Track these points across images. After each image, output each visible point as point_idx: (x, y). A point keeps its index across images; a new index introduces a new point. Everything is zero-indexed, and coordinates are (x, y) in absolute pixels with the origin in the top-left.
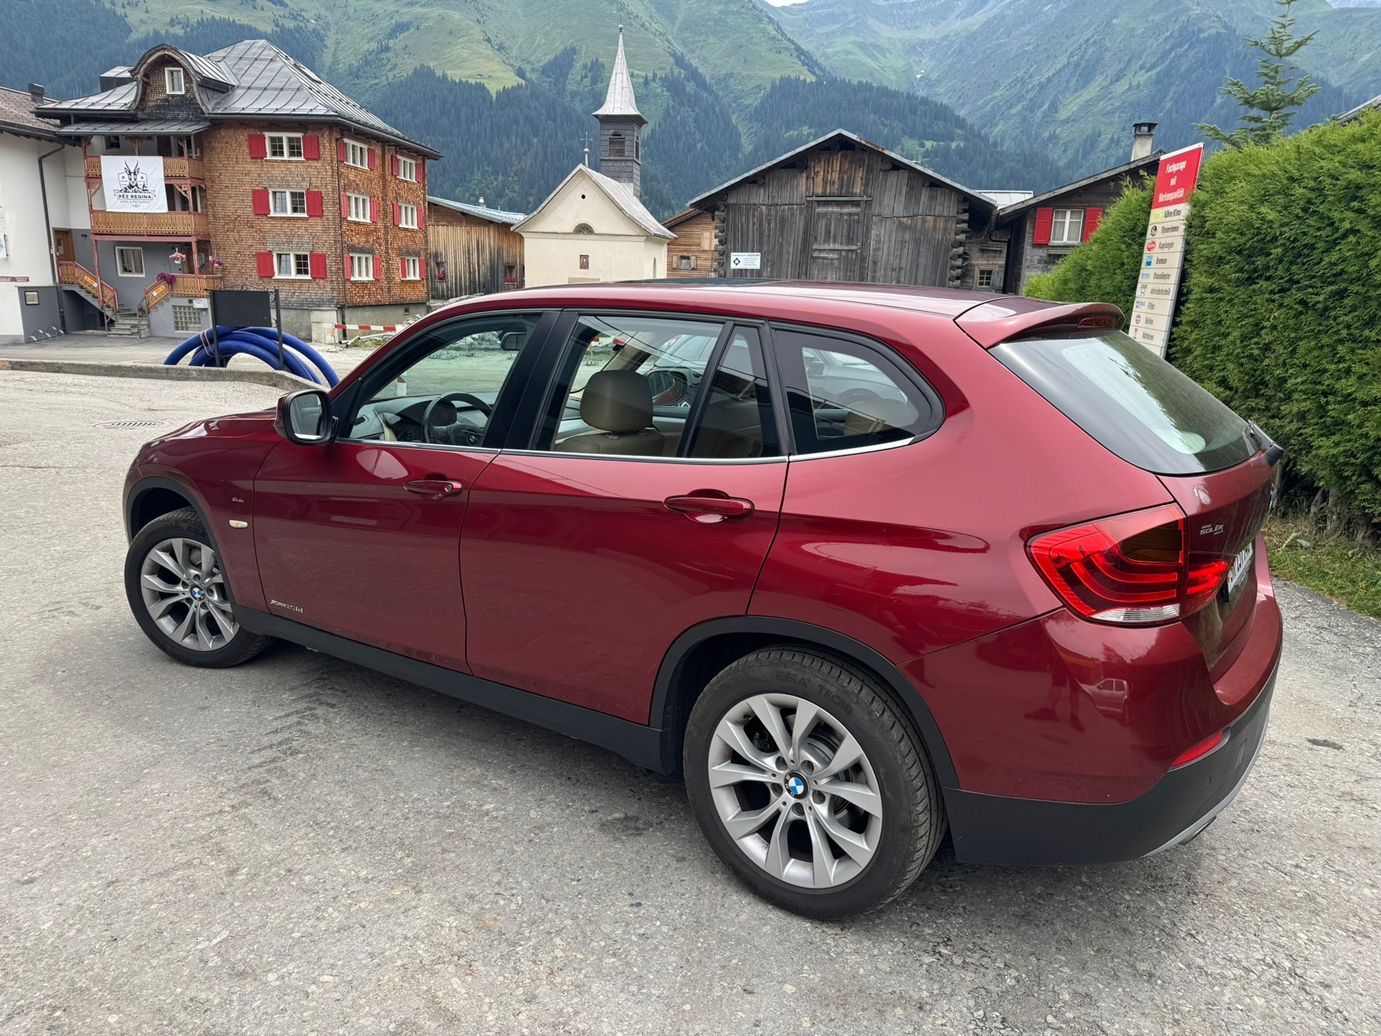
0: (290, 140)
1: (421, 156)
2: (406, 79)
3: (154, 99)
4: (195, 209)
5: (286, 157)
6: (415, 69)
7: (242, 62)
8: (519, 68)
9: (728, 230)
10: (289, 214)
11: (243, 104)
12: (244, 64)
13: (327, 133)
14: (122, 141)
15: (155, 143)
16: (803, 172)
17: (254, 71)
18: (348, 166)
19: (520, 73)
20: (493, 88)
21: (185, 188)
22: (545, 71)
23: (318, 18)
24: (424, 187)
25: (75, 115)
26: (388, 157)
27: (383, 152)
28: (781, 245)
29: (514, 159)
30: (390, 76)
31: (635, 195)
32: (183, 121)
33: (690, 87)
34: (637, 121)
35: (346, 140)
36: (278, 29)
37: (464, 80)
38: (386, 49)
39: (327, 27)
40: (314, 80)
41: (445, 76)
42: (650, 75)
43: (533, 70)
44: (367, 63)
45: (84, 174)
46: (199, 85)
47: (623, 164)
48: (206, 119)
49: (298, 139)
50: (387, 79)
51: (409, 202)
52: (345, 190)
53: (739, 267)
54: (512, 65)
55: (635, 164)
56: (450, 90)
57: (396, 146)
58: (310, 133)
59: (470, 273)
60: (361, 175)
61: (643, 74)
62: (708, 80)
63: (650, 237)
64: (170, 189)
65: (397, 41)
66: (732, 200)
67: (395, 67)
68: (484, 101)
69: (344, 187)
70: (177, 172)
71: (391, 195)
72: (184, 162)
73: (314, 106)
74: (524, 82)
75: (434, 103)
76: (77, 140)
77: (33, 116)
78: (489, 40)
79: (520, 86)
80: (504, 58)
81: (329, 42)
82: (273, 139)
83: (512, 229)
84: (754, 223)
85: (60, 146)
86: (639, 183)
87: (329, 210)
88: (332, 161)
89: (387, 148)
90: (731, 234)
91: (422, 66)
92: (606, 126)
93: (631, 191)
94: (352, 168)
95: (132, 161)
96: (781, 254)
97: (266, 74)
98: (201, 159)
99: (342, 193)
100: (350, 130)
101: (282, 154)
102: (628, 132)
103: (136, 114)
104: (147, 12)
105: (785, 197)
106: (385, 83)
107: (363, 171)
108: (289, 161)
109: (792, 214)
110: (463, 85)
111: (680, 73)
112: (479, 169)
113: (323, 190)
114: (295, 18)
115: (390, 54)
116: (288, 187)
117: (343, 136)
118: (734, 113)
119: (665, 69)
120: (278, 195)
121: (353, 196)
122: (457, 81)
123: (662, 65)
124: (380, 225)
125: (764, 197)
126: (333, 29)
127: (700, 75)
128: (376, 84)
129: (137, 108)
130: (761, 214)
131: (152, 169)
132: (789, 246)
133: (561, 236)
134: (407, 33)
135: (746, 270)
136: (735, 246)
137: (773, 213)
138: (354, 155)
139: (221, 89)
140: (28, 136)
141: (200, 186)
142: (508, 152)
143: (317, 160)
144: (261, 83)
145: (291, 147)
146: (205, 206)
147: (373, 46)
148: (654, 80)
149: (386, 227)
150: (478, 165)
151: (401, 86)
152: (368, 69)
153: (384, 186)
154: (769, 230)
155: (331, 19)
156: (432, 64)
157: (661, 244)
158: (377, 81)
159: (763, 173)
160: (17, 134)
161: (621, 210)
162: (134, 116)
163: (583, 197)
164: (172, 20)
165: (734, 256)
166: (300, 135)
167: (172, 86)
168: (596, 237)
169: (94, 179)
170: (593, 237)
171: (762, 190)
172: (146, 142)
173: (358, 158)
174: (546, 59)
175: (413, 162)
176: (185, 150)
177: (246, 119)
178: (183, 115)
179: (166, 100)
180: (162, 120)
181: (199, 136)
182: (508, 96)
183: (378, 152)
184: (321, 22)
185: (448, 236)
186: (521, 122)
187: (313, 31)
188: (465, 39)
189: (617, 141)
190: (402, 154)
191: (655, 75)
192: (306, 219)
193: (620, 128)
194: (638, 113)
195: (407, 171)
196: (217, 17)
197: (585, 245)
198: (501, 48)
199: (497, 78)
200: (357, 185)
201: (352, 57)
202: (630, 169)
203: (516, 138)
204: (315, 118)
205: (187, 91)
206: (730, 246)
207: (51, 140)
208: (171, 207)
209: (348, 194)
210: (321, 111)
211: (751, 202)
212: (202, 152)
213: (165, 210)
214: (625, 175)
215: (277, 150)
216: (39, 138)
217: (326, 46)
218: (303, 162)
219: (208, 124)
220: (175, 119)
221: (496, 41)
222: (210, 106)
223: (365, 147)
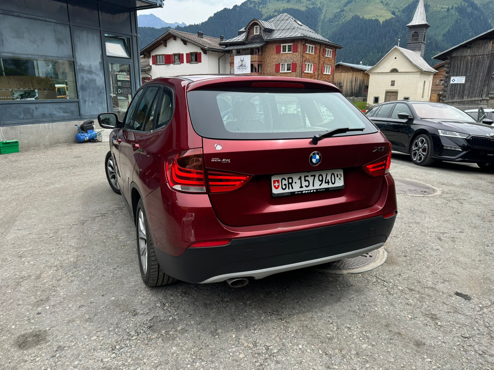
0: (289, 46)
1: (334, 47)
2: (349, 21)
3: (251, 36)
4: (258, 71)
5: (287, 52)
6: (353, 17)
7: (278, 21)
8: (393, 11)
9: (451, 67)
10: (286, 71)
11: (277, 35)
12: (278, 22)
13: (300, 43)
14: (241, 51)
15: (249, 51)
16: (491, 40)
17: (281, 24)
18: (307, 54)
19: (393, 13)
20: (381, 20)
21: (256, 65)
22: (404, 11)
23: (321, 3)
24: (335, 59)
25: (229, 44)
26: (322, 49)
27: (320, 47)
28: (476, 73)
29: (386, 46)
30: (343, 20)
31: (421, 56)
32: (259, 42)
33: (469, 10)
34: (425, 26)
35: (307, 44)
36: (307, 9)
37: (370, 18)
38: (343, 11)
39: (323, 6)
40: (300, 25)
41: (363, 18)
42: (450, 7)
43: (399, 11)
44: (336, 17)
45: (229, 62)
46: (263, 31)
47: (417, 44)
48: (264, 42)
49: (291, 46)
50: (342, 22)
51: (328, 65)
52: (304, 62)
53: (454, 82)
54: (390, 11)
55: (422, 44)
56: (365, 23)
57: (325, 45)
58: (295, 43)
59: (351, 89)
60: (311, 56)
61: (447, 7)
62: (478, 5)
63: (423, 73)
64: (252, 66)
65: (347, 7)
66: (454, 55)
67: (345, 17)
68: (377, 25)
69: (304, 60)
70: (254, 60)
71: (321, 62)
72: (257, 56)
73: (298, 34)
74: (394, 16)
75: (358, 28)
76: (229, 52)
77: (219, 45)
78: (382, 2)
79: (392, 18)
80: (387, 8)
81: (324, 11)
82: (283, 46)
83: (365, 72)
84: (464, 64)
85: (224, 54)
86: (424, 51)
87: (298, 69)
88: (301, 52)
89: (322, 46)
90: (452, 69)
91: (355, 15)
92: (411, 30)
93: (419, 55)
94: (308, 54)
95: (242, 57)
96: (476, 76)
97: (284, 25)
98: (262, 55)
99: (303, 63)
100: (308, 41)
101: (286, 51)
102: (421, 31)
103: (245, 42)
104: (268, 9)
105: (481, 52)
106: (341, 23)
107: (312, 55)
108: (288, 53)
109: (483, 59)
110: (370, 21)
111: (465, 4)
112: (372, 51)
113: (297, 62)
114: (313, 4)
115: (344, 13)
116: (286, 62)
117: (306, 43)
118: (490, 18)
119: (458, 3)
120: (283, 65)
121: (307, 64)
122: (368, 19)
123: (457, 2)
124: (316, 73)
125: (470, 52)
126: (325, 6)
127: (475, 4)
128: (338, 24)
129: (246, 40)
130: (468, 60)
131: (247, 59)
132: (480, 73)
133: (384, 74)
134: (351, 4)
135: (458, 84)
136: (453, 74)
137: (474, 59)
138: (309, 49)
139: (270, 31)
140: (216, 51)
141: (261, 64)
142: (384, 44)
143: (296, 52)
144: (283, 28)
145: (289, 48)
146: (261, 70)
147: (339, 10)
148: (452, 9)
149: (318, 74)
150: (372, 50)
151: (347, 23)
152: (336, 19)
153: (319, 59)
154: (471, 66)
155: (325, 3)
156: (359, 14)
157: (430, 75)
158: (338, 22)
159: (470, 43)
160: (213, 51)
161: (411, 62)
162: (244, 43)
163: (396, 58)
164: (275, 10)
165: (452, 78)
166: (292, 44)
167: (256, 32)
168: (399, 73)
169: (232, 63)
170: (397, 73)
171: (469, 50)
172: (247, 51)
173: (310, 50)
174: (404, 7)
175: (332, 50)
176: (257, 52)
177: (276, 40)
178: (258, 41)
179: (254, 37)
180: (252, 43)
181: (262, 47)
182: (387, 23)
183: (318, 48)
184: (322, 4)
185: (345, 76)
186: (391, 32)
187: (319, 8)
188: (373, 3)
189: (416, 36)
190: (327, 48)
191: (453, 7)
192: (291, 73)
193: (417, 30)
194: (426, 23)
195: (329, 54)
196: (288, 8)
197: (394, 77)
198: (387, 4)
199: (383, 16)
200: (309, 60)
201: (331, 15)
202: (420, 46)
203: (388, 38)
204: (297, 38)
205: (260, 33)
206: (451, 74)
207: (222, 52)
208: (252, 71)
209: (306, 63)
210: (299, 35)
211: (463, 55)
212: (262, 53)
213: (250, 72)
214: (418, 48)
215: (284, 50)
216: (219, 52)
217: (322, 13)
218: (292, 53)
219: (265, 43)
220: (256, 43)
221: (385, 2)
222: (266, 37)
223: (314, 46)
